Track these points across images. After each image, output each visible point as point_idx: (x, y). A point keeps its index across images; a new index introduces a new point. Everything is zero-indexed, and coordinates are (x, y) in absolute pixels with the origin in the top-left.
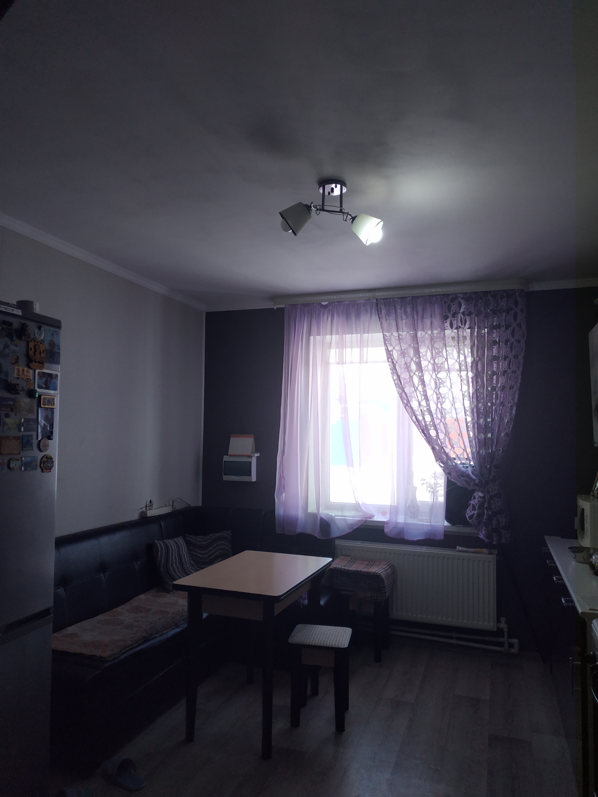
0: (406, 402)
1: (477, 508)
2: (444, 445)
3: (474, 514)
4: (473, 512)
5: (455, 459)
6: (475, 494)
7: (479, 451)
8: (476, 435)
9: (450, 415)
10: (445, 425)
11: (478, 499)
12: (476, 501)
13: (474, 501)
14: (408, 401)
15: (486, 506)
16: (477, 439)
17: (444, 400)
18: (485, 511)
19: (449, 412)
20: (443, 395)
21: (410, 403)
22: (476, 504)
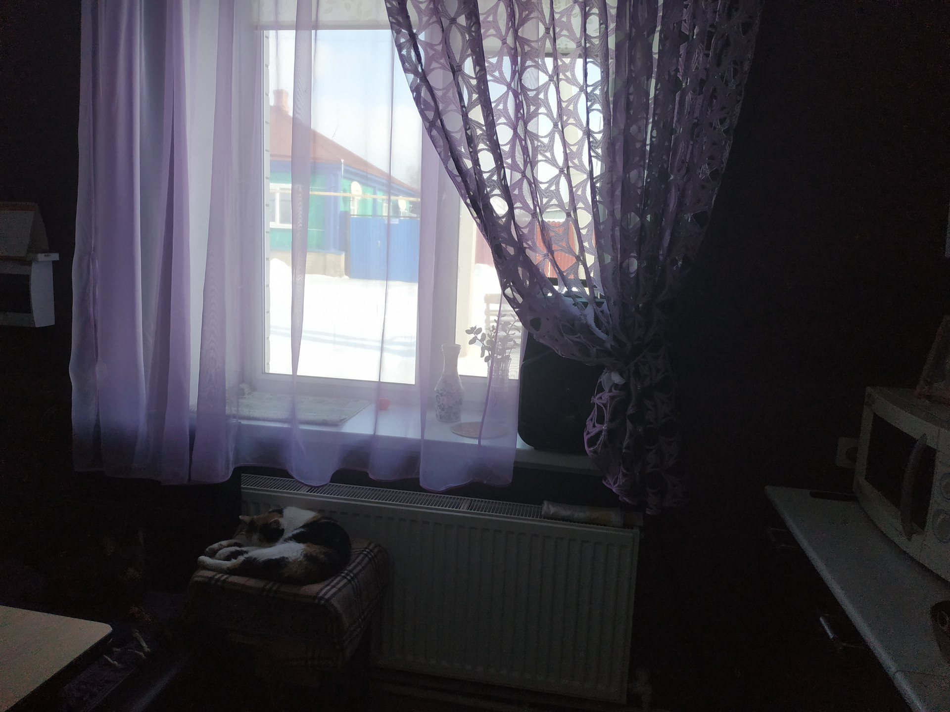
0: (431, 115)
1: (607, 417)
2: (530, 243)
3: (600, 432)
4: (599, 427)
5: (554, 281)
6: (603, 378)
7: (621, 263)
8: (618, 215)
9: (548, 154)
10: (533, 185)
11: (610, 391)
12: (606, 396)
13: (601, 398)
14: (438, 114)
15: (630, 411)
16: (617, 228)
17: (532, 108)
18: (629, 424)
19: (545, 146)
20: (531, 94)
21: (444, 118)
22: (605, 405)
